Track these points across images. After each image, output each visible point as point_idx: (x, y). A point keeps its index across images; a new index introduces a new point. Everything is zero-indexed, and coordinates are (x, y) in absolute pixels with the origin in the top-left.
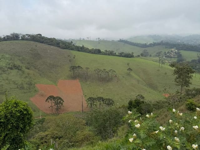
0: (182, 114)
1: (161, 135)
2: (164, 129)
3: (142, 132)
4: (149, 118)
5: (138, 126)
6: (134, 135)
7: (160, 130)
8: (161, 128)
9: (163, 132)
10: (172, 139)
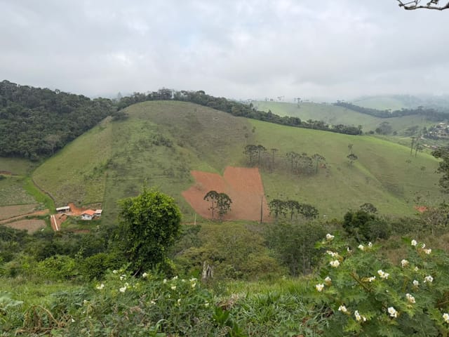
0: (430, 250)
1: (380, 286)
2: (387, 275)
3: (341, 275)
4: (364, 252)
5: (335, 263)
6: (327, 279)
7: (378, 276)
8: (380, 272)
9: (386, 281)
10: (400, 297)
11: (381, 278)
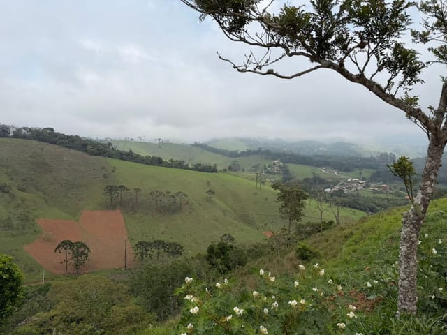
0: (274, 278)
1: (237, 323)
2: (242, 311)
3: (201, 321)
4: (221, 290)
5: (195, 310)
6: (190, 326)
7: (234, 313)
8: (236, 309)
9: (241, 317)
10: (255, 330)
11: (237, 316)
